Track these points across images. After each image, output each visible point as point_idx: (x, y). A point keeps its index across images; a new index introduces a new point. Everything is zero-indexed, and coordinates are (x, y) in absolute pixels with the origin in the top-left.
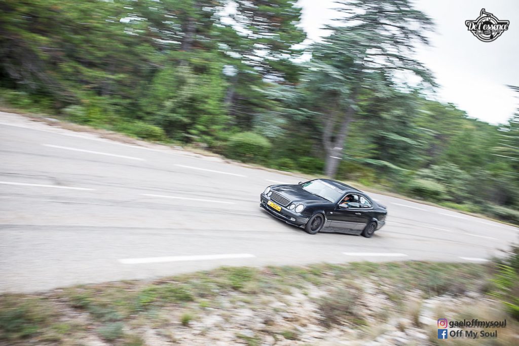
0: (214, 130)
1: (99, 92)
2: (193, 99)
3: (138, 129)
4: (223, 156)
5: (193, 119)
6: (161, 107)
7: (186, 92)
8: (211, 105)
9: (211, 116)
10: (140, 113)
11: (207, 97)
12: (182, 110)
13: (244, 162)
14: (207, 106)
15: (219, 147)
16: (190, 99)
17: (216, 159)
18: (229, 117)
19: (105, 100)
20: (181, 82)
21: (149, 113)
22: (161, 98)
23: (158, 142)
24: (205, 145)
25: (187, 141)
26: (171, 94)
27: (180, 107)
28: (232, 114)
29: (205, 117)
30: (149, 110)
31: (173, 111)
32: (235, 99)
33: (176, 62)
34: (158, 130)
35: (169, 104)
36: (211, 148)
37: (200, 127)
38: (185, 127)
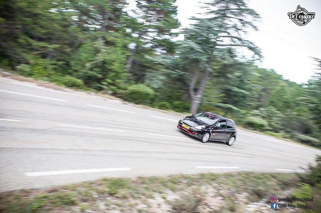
0: (119, 83)
1: (44, 56)
2: (104, 62)
3: (66, 81)
4: (121, 99)
5: (104, 75)
6: (83, 66)
7: (100, 58)
8: (116, 66)
9: (115, 73)
10: (70, 71)
11: (114, 61)
12: (97, 69)
13: (137, 103)
14: (113, 67)
15: (121, 94)
16: (102, 62)
17: (118, 102)
18: (129, 74)
19: (47, 61)
20: (97, 51)
21: (76, 71)
22: (84, 61)
23: (79, 89)
24: (111, 92)
25: (100, 89)
26: (91, 59)
27: (95, 67)
28: (130, 73)
29: (112, 74)
30: (75, 68)
31: (91, 69)
32: (134, 63)
33: (95, 39)
34: (80, 81)
35: (88, 65)
36: (115, 94)
37: (109, 81)
38: (99, 80)
